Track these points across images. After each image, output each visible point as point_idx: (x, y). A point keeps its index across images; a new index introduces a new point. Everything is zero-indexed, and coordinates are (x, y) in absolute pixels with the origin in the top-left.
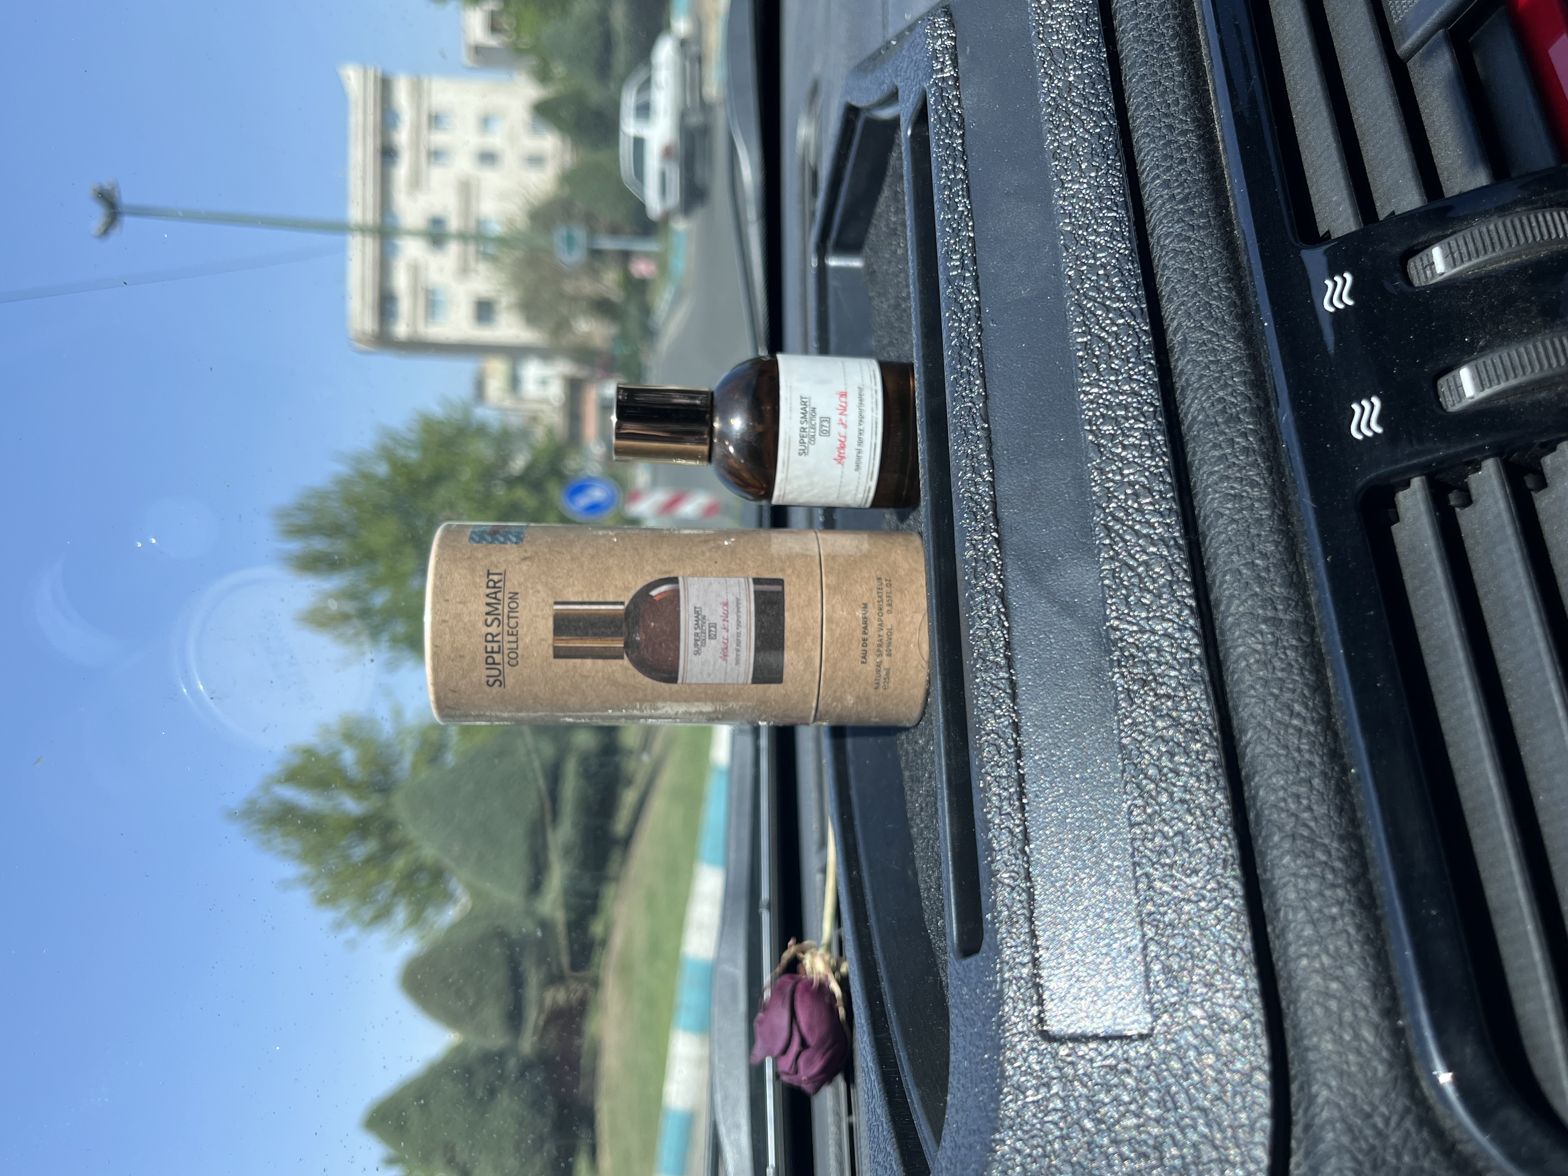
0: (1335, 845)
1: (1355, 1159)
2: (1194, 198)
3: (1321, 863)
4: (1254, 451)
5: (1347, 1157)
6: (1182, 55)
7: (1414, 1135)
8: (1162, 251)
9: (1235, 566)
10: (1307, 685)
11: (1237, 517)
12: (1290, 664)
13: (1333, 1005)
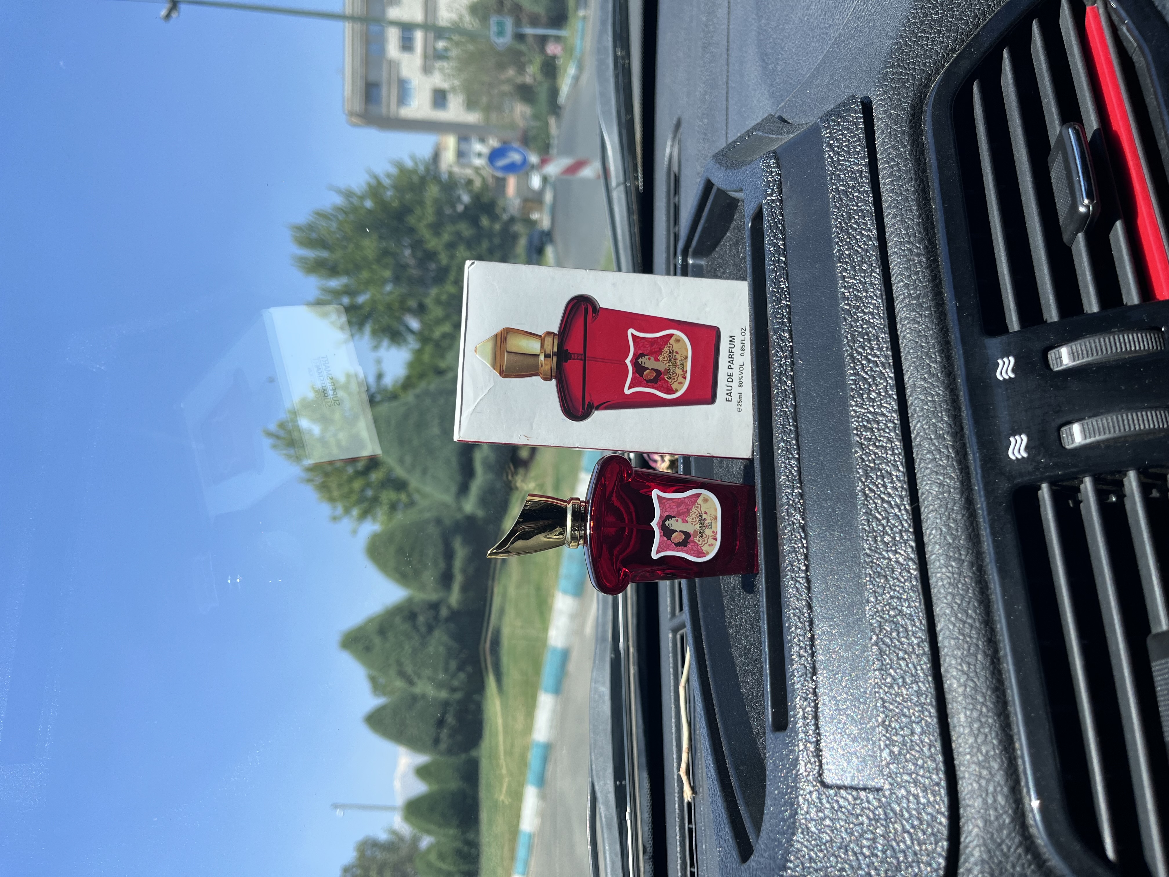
0: (989, 693)
1: (990, 867)
2: (923, 297)
3: (980, 703)
4: (952, 458)
5: (986, 866)
6: (919, 205)
7: (1023, 857)
8: (902, 328)
9: (939, 526)
10: (977, 600)
11: (940, 496)
12: (967, 587)
13: (983, 782)
